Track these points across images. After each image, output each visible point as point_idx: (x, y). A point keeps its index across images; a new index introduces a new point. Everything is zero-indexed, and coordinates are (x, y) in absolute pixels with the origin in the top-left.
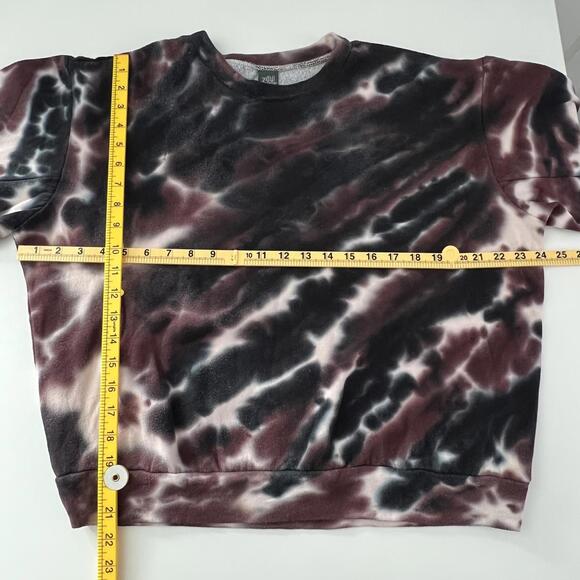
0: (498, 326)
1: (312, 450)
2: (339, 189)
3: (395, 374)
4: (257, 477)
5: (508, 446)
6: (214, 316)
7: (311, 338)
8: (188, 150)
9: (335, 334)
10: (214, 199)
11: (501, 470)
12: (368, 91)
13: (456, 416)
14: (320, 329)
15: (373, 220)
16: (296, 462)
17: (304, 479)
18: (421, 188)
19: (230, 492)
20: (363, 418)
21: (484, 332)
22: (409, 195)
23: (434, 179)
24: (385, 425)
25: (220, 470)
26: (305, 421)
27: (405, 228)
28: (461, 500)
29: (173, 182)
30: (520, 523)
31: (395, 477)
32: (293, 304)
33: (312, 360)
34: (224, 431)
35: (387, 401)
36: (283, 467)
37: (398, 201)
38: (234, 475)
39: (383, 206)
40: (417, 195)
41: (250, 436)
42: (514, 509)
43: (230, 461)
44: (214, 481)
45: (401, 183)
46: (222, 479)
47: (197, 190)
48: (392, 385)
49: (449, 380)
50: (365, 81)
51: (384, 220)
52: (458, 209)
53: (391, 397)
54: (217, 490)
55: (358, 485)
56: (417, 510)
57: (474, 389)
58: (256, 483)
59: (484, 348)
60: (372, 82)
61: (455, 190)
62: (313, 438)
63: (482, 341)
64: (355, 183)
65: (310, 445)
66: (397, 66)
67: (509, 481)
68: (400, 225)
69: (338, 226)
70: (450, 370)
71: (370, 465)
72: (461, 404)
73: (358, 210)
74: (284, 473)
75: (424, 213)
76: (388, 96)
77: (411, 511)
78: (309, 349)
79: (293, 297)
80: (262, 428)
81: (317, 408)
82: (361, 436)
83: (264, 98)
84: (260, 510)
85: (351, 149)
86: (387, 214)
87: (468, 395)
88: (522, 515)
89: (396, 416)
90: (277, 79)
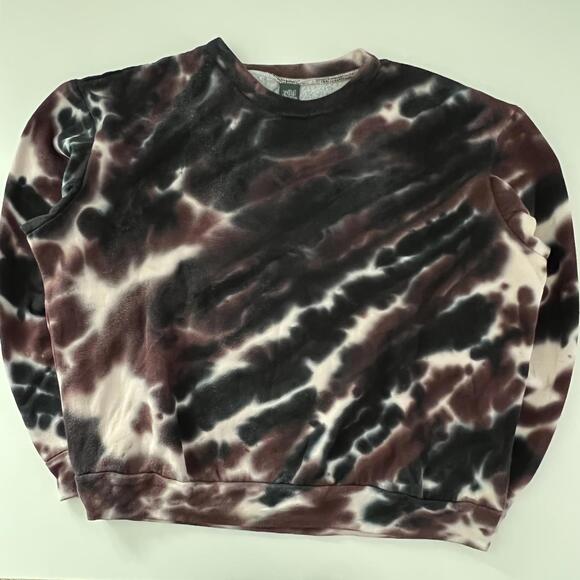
0: (484, 364)
1: (305, 468)
2: (348, 217)
3: (388, 402)
4: (255, 489)
5: (486, 476)
6: (219, 337)
7: (310, 364)
8: (205, 165)
9: (332, 362)
10: (225, 219)
11: (477, 496)
12: (391, 113)
13: (437, 446)
14: (319, 356)
15: (378, 252)
16: (290, 478)
17: (297, 492)
18: (429, 222)
19: (229, 501)
20: (355, 442)
21: (469, 369)
22: (417, 229)
23: (443, 214)
24: (375, 450)
25: (220, 481)
26: (300, 441)
27: (408, 263)
28: (439, 522)
29: (188, 199)
30: (489, 544)
31: (381, 497)
32: (294, 331)
33: (308, 385)
34: (225, 445)
35: (378, 428)
36: (278, 481)
37: (405, 234)
38: (232, 486)
39: (389, 238)
40: (424, 229)
41: (248, 451)
42: (485, 532)
43: (230, 473)
44: (216, 490)
45: (410, 216)
46: (223, 488)
47: (210, 208)
48: (384, 413)
49: (431, 412)
50: (389, 102)
51: (389, 252)
52: (463, 245)
53: (382, 424)
54: (218, 498)
55: (345, 501)
56: (397, 525)
57: (455, 422)
58: (253, 493)
59: (469, 385)
60: (396, 104)
61: (460, 226)
62: (307, 458)
63: (466, 379)
64: (365, 212)
65: (304, 463)
66: (426, 89)
67: (484, 508)
68: (404, 259)
69: (343, 256)
70: (434, 403)
71: (358, 484)
72: (442, 436)
73: (365, 240)
74: (279, 486)
75: (428, 248)
76: (411, 121)
77: (392, 526)
78: (306, 375)
79: (294, 324)
80: (260, 444)
81: (311, 430)
82: (352, 459)
83: (284, 114)
84: (256, 517)
85: (366, 175)
86: (392, 246)
87: (449, 427)
88: (492, 538)
89: (385, 442)
90: (298, 94)
